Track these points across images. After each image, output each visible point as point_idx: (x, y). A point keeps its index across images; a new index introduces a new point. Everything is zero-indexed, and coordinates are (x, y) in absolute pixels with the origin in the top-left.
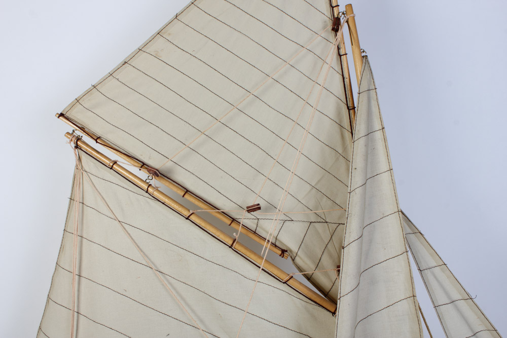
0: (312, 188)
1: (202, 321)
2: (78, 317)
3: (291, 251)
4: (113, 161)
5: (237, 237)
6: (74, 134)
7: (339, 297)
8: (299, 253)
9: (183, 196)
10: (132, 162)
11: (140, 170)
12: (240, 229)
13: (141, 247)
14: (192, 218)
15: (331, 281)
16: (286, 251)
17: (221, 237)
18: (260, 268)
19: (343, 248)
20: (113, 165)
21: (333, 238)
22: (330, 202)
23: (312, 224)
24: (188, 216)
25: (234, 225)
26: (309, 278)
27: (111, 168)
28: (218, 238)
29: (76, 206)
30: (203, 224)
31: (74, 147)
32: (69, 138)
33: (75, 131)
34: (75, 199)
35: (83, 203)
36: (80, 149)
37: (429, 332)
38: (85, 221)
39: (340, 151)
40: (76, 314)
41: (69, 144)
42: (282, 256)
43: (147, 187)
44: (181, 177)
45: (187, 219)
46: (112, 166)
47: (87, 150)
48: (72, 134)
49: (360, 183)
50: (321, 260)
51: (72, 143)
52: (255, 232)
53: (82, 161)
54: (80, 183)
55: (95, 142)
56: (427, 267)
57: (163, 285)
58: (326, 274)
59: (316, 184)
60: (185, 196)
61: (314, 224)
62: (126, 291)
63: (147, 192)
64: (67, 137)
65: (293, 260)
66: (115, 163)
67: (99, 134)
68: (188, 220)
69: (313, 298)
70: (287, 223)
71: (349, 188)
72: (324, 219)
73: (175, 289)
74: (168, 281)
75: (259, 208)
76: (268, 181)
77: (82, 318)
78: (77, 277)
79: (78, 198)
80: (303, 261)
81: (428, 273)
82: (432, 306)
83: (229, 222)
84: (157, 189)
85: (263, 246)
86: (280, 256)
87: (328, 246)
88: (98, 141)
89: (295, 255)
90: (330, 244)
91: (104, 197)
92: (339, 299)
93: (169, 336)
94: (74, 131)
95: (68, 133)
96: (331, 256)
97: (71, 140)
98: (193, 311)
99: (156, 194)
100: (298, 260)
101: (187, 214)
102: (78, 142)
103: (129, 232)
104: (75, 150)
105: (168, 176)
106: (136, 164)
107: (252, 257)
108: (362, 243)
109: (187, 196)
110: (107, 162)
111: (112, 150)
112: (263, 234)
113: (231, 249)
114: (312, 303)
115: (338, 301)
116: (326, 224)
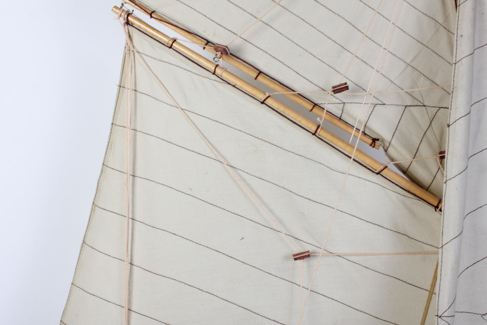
0: (407, 66)
1: (281, 222)
2: (133, 224)
3: (383, 141)
4: (172, 39)
5: (321, 123)
6: (123, 8)
8: (392, 142)
9: (256, 78)
10: (195, 40)
11: (204, 48)
12: (324, 114)
13: (208, 139)
14: (269, 101)
15: (431, 174)
16: (378, 140)
17: (304, 123)
18: (350, 158)
19: (449, 126)
20: (173, 43)
21: (433, 124)
22: (428, 83)
23: (407, 107)
24: (264, 99)
25: (316, 110)
26: (405, 172)
27: (170, 47)
28: (300, 124)
29: (128, 94)
30: (281, 109)
31: (123, 24)
32: (117, 13)
33: (125, 5)
34: (126, 86)
35: (136, 90)
36: (132, 26)
38: (138, 112)
39: (441, 21)
40: (130, 220)
41: (118, 20)
42: (373, 145)
43: (214, 68)
44: (252, 56)
45: (262, 103)
46: (172, 45)
47: (140, 27)
48: (121, 7)
49: (467, 52)
50: (419, 150)
51: (122, 19)
52: (340, 119)
53: (134, 40)
54: (132, 66)
55: (149, 17)
58: (425, 166)
59: (412, 61)
60: (258, 78)
61: (410, 107)
62: (191, 189)
63: (214, 74)
64: (115, 12)
65: (386, 151)
66: (175, 41)
67: (153, 9)
68: (264, 105)
69: (411, 190)
70: (378, 107)
71: (454, 59)
72: (422, 101)
73: (249, 185)
75: (347, 88)
76: (355, 58)
77: (137, 224)
78: (131, 177)
79: (129, 84)
80: (398, 152)
83: (310, 107)
84: (225, 69)
85: (351, 134)
86: (371, 145)
87: (427, 133)
88: (153, 15)
89: (388, 145)
90: (429, 130)
91: (162, 81)
92: (446, 183)
93: (243, 240)
94: (123, 5)
95: (115, 7)
96: (430, 144)
97: (121, 15)
98: (271, 211)
99: (225, 76)
100: (391, 151)
101: (262, 97)
102: (129, 18)
103: (194, 121)
104: (125, 27)
105: (237, 55)
106: (200, 42)
107: (340, 145)
108: (469, 121)
109: (260, 78)
110: (165, 40)
111: (170, 26)
112: (350, 121)
113: (314, 136)
115: (445, 185)
116: (423, 108)
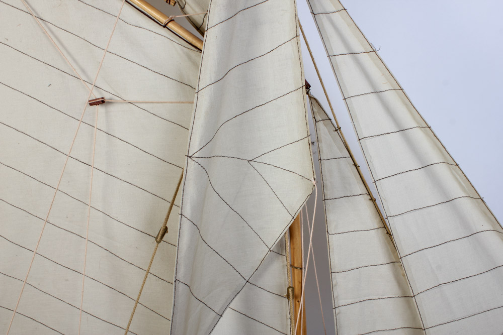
1: (83, 71)
7: (206, 29)
37: (323, 86)
42: (168, 2)
56: (323, 11)
57: (44, 33)
62: (7, 40)
65: (182, 8)
74: (49, 29)
80: (193, 10)
81: (323, 19)
82: (326, 55)
92: (207, 31)
93: (50, 87)
100: (187, 8)
114: (193, 48)
115: (206, 33)
